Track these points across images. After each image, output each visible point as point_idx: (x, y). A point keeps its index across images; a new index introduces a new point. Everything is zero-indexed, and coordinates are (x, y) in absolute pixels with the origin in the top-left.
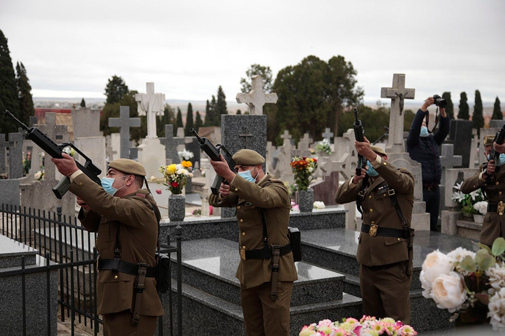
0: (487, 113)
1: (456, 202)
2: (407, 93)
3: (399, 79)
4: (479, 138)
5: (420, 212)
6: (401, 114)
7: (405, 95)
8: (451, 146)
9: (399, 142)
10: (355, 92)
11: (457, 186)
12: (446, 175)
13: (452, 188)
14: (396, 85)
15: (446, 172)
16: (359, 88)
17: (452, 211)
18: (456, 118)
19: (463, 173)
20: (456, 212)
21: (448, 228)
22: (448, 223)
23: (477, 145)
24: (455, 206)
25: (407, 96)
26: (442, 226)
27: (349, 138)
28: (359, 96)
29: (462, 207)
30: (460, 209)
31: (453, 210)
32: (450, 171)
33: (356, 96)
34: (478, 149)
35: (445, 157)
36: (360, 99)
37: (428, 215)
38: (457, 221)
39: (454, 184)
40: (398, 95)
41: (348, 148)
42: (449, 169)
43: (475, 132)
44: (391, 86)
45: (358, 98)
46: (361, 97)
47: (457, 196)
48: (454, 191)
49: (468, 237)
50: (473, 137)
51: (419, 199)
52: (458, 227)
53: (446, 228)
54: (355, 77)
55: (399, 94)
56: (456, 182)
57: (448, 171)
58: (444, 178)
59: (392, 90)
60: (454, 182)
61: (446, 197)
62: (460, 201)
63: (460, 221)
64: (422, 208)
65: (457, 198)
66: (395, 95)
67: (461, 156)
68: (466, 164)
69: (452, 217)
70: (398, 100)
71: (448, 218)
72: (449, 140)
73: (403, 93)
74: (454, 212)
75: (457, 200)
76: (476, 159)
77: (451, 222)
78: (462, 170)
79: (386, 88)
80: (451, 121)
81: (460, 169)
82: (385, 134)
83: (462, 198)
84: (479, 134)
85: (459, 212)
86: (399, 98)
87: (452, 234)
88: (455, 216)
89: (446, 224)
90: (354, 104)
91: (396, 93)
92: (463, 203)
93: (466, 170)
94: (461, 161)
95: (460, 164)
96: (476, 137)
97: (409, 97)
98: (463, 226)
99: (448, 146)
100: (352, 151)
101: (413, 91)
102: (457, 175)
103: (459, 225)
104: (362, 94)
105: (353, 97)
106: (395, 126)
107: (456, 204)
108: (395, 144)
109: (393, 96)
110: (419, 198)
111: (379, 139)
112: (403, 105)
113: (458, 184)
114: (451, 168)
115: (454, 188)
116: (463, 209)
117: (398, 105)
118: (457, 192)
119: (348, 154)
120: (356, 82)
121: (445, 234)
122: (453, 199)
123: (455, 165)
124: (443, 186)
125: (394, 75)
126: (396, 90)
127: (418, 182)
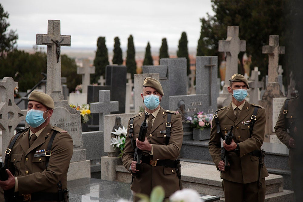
0: (140, 57)
1: (114, 148)
2: (63, 40)
3: (54, 25)
4: (133, 82)
5: (80, 159)
6: (58, 62)
7: (61, 41)
8: (107, 92)
9: (57, 90)
10: (7, 36)
11: (115, 131)
12: (104, 121)
13: (110, 134)
14: (52, 32)
15: (104, 118)
16: (12, 32)
17: (111, 157)
18: (111, 63)
19: (120, 118)
20: (115, 158)
21: (108, 173)
22: (107, 168)
23: (131, 89)
24: (113, 151)
25: (63, 43)
26: (102, 172)
27: (5, 87)
28: (12, 40)
29: (120, 152)
30: (118, 154)
31: (112, 155)
32: (107, 116)
33: (9, 40)
34: (132, 93)
35: (102, 103)
36: (14, 43)
37: (88, 162)
38: (116, 166)
39: (112, 130)
40: (53, 42)
41: (4, 97)
42: (107, 115)
43: (129, 76)
44: (47, 33)
45: (11, 43)
46: (14, 41)
47: (115, 141)
48: (112, 137)
49: (127, 182)
50: (127, 81)
51: (79, 147)
52: (117, 173)
53: (106, 174)
54: (7, 21)
55: (55, 40)
56: (115, 127)
57: (105, 117)
58: (103, 124)
59: (48, 37)
60: (112, 128)
61: (105, 142)
62: (118, 146)
63: (119, 166)
64: (82, 156)
65: (115, 143)
66: (52, 42)
67: (118, 102)
68: (122, 110)
69: (111, 163)
70: (54, 47)
71: (107, 163)
72: (106, 86)
73: (59, 40)
74: (112, 158)
75: (115, 145)
76: (131, 103)
77: (110, 167)
78: (119, 115)
79: (42, 35)
80: (106, 67)
81: (117, 115)
82: (43, 81)
83: (120, 143)
84: (133, 78)
85: (118, 157)
86: (55, 45)
87: (111, 180)
88: (114, 161)
89: (105, 170)
90: (7, 48)
91: (52, 40)
92: (121, 148)
93: (123, 116)
94: (118, 106)
95: (117, 110)
96: (130, 81)
97: (65, 43)
98: (122, 171)
99: (105, 92)
100: (8, 100)
101: (69, 38)
102: (114, 121)
103: (118, 170)
104: (15, 38)
105: (5, 41)
106: (53, 73)
107: (115, 149)
108: (54, 92)
109: (49, 43)
110: (79, 145)
111: (36, 86)
112: (59, 51)
113: (116, 130)
114: (109, 114)
115: (112, 134)
116: (121, 154)
117: (55, 52)
118: (115, 137)
119: (5, 103)
120: (9, 25)
121: (105, 180)
122: (111, 144)
123: (112, 111)
124: (102, 132)
125: (49, 21)
126: (52, 36)
127: (78, 129)
